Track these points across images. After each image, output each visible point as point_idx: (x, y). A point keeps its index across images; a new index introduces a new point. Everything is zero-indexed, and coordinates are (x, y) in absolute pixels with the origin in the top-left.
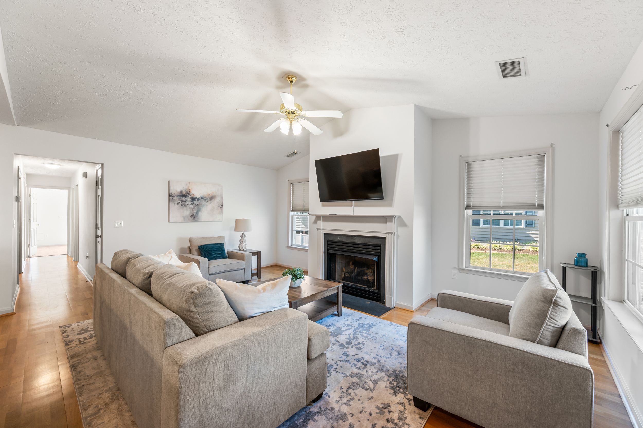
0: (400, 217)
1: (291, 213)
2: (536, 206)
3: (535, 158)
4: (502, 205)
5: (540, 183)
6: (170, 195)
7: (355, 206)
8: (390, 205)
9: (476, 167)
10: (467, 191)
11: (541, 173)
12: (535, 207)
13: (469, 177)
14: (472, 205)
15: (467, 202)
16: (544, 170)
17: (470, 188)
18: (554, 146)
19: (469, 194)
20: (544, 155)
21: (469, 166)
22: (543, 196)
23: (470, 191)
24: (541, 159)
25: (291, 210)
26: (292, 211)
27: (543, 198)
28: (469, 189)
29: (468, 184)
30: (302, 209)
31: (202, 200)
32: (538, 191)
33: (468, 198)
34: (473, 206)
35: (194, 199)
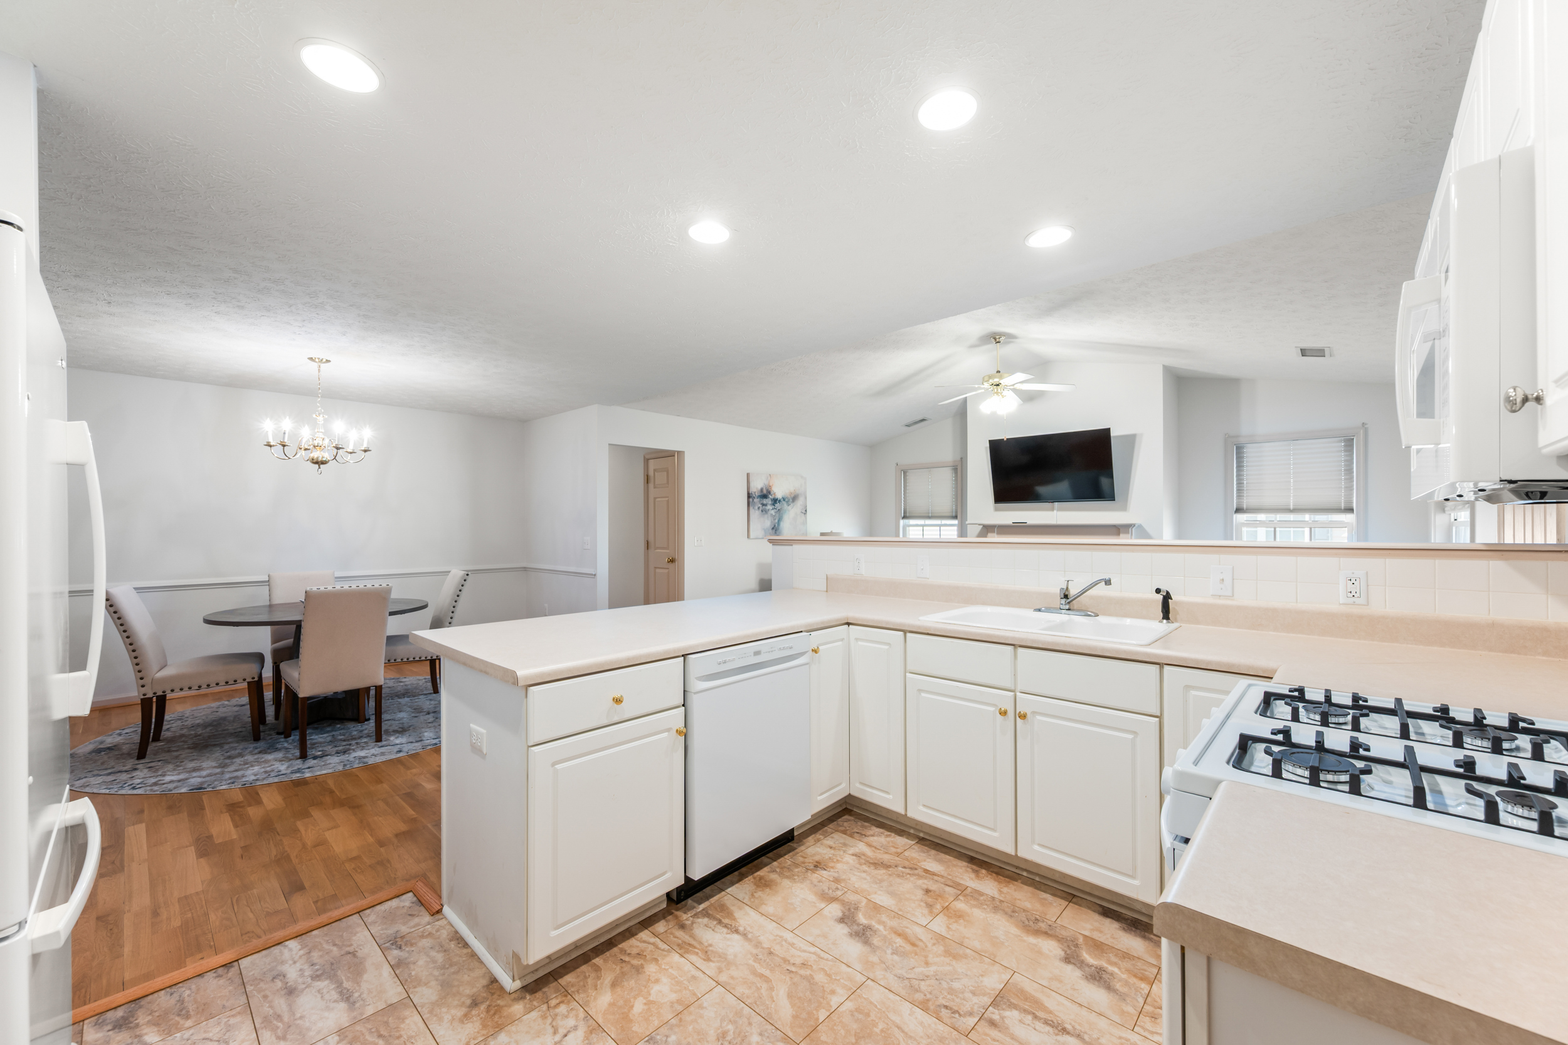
0: (1140, 526)
1: (902, 522)
2: (1343, 508)
3: (1341, 441)
4: (1292, 507)
5: (1347, 477)
6: (749, 496)
7: (1059, 510)
8: (1124, 508)
9: (1250, 451)
10: (1237, 487)
11: (1349, 462)
12: (1341, 509)
13: (1240, 467)
14: (1245, 507)
15: (1237, 502)
16: (1353, 459)
17: (1242, 482)
18: (1366, 426)
19: (1239, 490)
20: (1352, 437)
21: (1240, 449)
22: (1352, 494)
23: (1241, 487)
24: (1349, 443)
25: (903, 515)
26: (904, 517)
27: (1353, 497)
28: (1240, 483)
29: (1238, 475)
30: (927, 515)
31: (784, 502)
32: (1346, 487)
33: (1239, 496)
34: (1247, 509)
35: (775, 501)
